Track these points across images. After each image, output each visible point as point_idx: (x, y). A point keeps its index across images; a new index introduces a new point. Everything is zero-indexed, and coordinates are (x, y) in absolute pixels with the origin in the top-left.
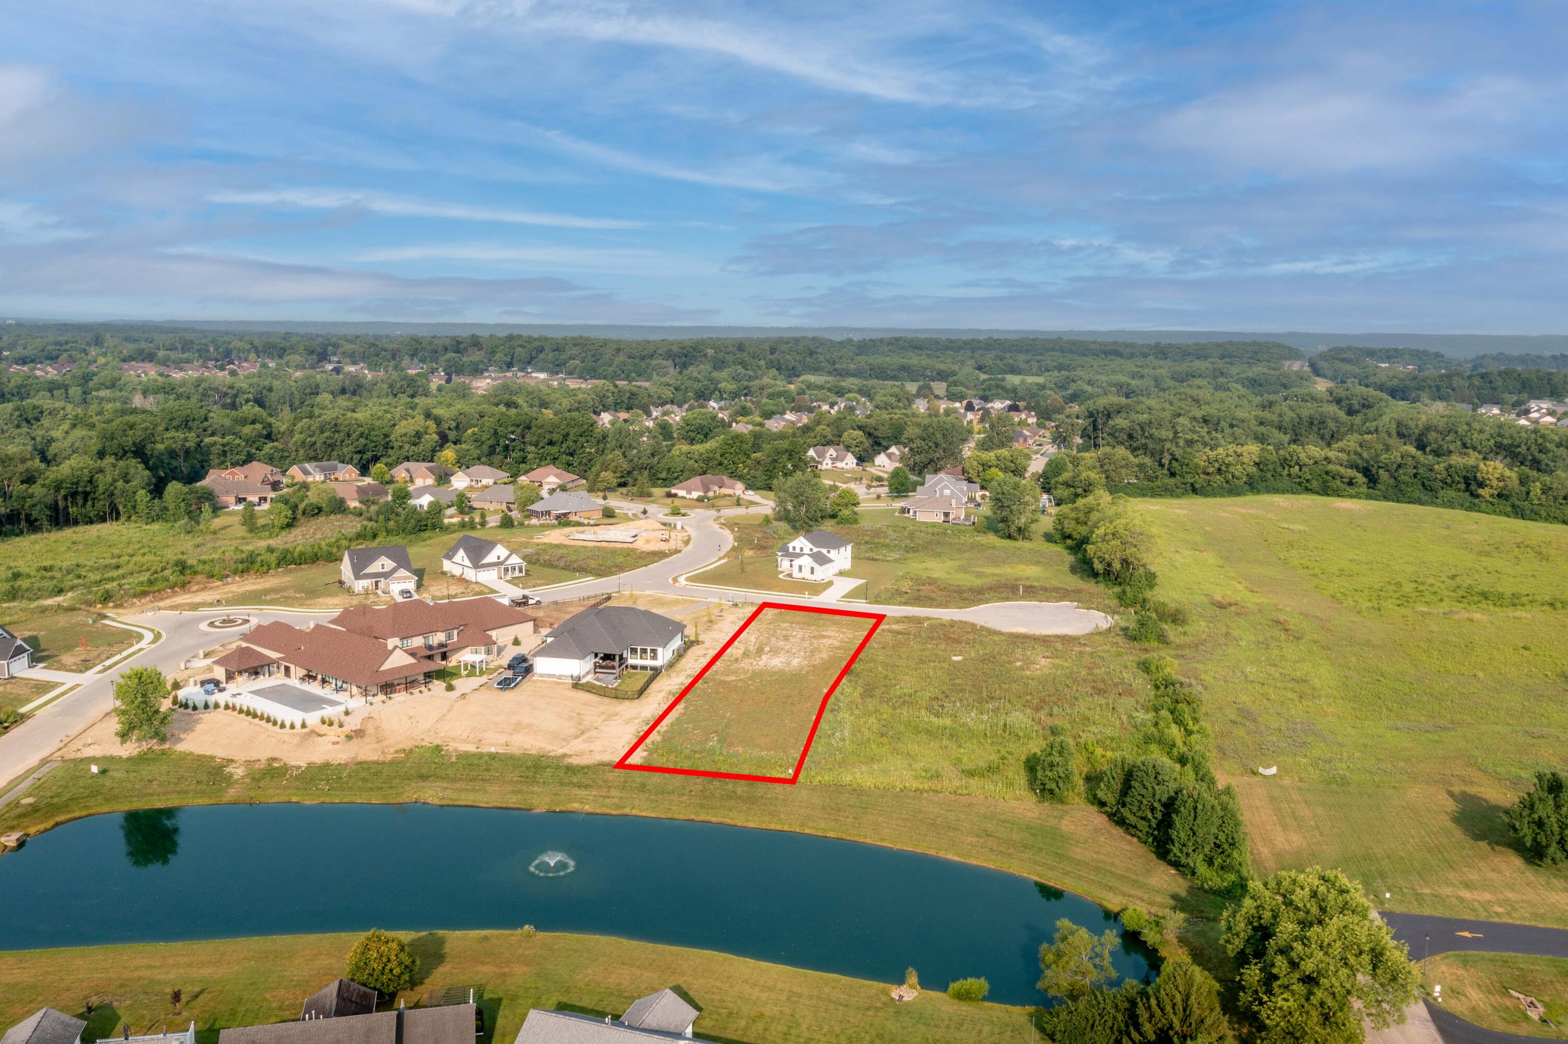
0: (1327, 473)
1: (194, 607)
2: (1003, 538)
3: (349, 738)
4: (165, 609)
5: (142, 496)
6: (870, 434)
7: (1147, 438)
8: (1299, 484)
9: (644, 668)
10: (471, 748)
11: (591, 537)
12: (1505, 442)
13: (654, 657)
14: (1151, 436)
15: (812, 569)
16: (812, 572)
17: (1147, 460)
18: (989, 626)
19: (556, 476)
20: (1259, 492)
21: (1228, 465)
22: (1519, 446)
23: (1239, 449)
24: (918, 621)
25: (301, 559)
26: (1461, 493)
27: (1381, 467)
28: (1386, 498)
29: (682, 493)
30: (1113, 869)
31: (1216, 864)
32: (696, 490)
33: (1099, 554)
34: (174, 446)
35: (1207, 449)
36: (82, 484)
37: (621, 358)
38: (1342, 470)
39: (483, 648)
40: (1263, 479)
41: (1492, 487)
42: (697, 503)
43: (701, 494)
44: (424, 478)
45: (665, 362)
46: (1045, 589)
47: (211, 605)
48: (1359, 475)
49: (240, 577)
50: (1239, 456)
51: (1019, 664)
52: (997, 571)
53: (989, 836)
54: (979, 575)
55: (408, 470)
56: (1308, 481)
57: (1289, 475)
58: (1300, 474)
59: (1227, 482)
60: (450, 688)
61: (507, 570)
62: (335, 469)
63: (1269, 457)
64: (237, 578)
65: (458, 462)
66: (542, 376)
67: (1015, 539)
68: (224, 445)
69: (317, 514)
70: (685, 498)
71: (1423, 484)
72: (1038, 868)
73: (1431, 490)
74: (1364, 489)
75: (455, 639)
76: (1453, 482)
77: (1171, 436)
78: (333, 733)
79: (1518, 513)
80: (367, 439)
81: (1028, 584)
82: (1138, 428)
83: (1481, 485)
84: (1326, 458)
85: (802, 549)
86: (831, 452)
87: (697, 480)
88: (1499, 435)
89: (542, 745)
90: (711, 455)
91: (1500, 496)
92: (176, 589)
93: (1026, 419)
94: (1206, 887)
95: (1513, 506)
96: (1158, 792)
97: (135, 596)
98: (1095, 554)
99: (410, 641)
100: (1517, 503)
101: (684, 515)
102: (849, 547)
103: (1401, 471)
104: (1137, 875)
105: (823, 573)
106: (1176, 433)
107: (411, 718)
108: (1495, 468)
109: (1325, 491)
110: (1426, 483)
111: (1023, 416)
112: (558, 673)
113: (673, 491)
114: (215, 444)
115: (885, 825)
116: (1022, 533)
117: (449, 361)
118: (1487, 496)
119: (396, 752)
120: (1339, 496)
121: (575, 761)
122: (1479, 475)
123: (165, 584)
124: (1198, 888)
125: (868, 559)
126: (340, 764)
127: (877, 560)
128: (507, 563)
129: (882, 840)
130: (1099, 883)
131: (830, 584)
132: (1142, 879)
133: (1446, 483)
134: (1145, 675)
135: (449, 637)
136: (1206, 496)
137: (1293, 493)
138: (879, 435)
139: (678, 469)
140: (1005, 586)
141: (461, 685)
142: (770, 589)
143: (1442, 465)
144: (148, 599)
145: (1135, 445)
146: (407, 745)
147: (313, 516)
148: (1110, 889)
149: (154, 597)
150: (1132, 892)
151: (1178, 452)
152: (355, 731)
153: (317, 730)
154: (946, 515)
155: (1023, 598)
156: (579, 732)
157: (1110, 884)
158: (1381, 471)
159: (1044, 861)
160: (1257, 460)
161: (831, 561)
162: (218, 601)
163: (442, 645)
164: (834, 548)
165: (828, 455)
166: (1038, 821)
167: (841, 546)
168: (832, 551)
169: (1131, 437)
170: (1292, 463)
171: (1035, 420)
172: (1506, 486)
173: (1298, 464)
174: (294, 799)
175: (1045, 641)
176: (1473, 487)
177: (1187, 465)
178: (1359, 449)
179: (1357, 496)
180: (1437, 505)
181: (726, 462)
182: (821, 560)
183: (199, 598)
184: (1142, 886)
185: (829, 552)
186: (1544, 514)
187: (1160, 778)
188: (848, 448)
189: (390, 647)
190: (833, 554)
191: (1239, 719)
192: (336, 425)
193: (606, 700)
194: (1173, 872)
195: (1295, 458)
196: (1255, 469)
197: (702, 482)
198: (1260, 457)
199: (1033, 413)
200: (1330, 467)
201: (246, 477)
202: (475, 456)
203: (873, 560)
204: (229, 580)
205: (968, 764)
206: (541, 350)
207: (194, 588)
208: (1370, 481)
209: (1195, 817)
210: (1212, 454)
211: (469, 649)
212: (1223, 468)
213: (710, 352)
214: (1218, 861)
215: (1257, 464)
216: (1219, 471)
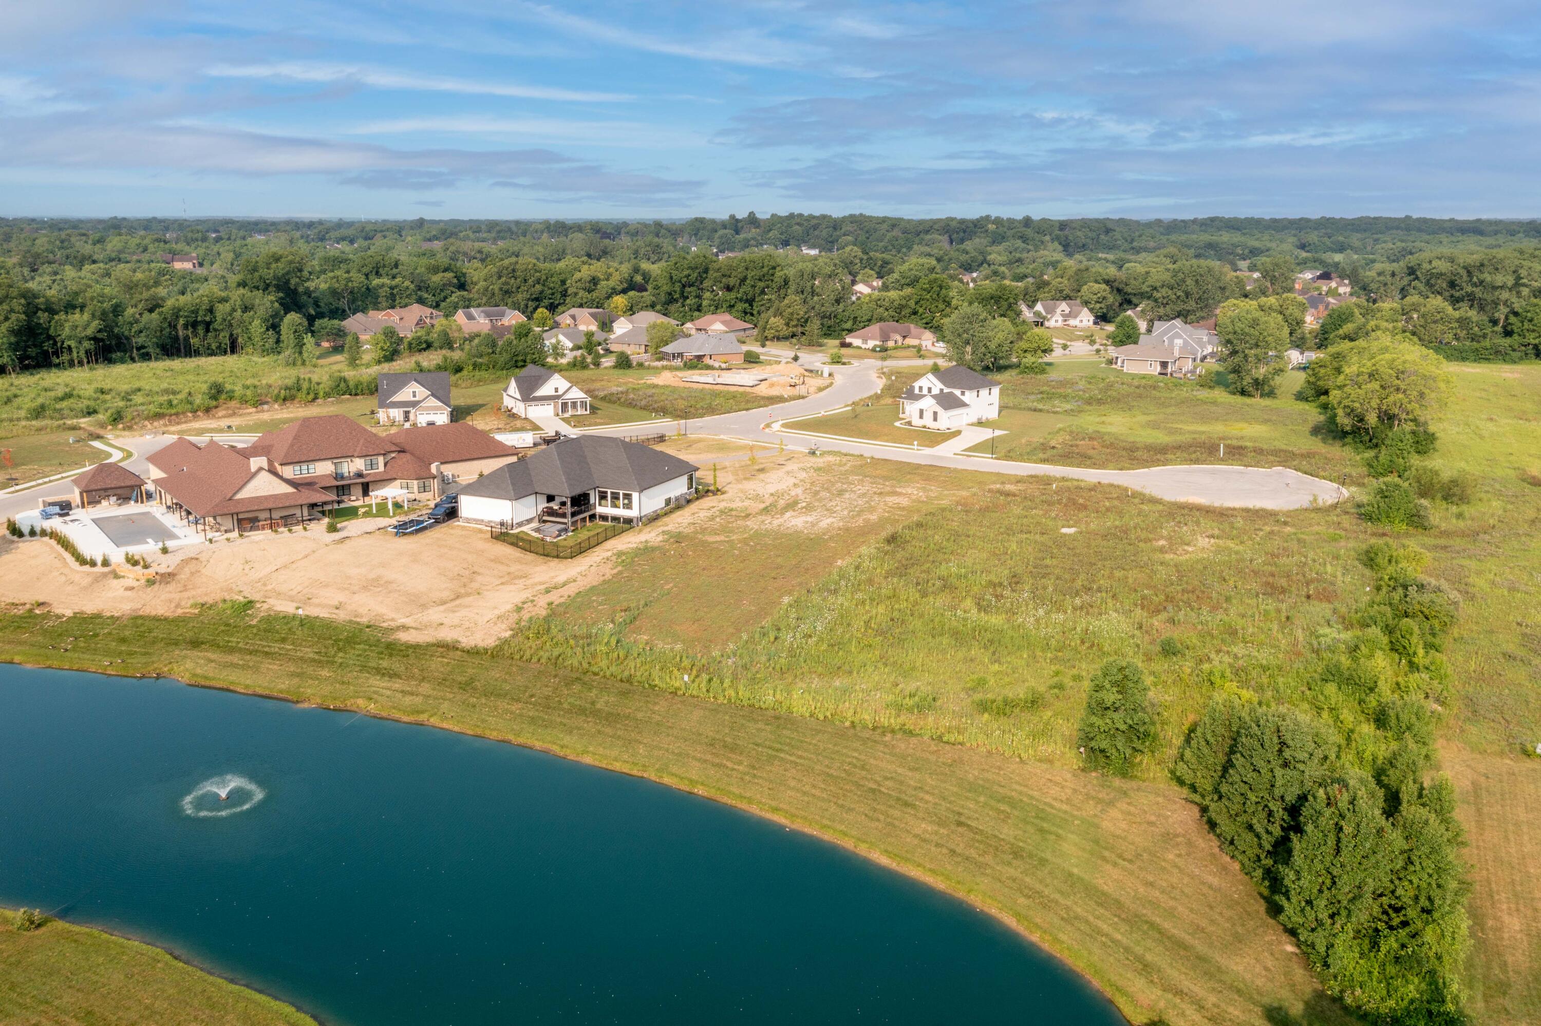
1: (204, 432)
2: (1234, 394)
3: (151, 582)
5: (257, 327)
6: (1119, 291)
7: (1475, 285)
9: (615, 519)
10: (290, 608)
11: (710, 380)
13: (628, 506)
14: (1481, 282)
15: (935, 413)
16: (935, 419)
18: (1147, 491)
19: (723, 323)
24: (1046, 481)
29: (856, 342)
30: (1167, 925)
31: (1384, 949)
32: (874, 338)
33: (1346, 402)
34: (337, 285)
36: (201, 313)
37: (896, 232)
39: (415, 482)
42: (869, 353)
43: (878, 343)
44: (588, 324)
45: (940, 237)
46: (1259, 451)
47: (221, 431)
49: (281, 405)
51: (1162, 542)
52: (1203, 428)
53: (960, 824)
54: (1172, 432)
60: (332, 529)
61: (565, 405)
62: (502, 314)
64: (276, 406)
65: (625, 309)
66: (814, 252)
68: (392, 288)
69: (425, 350)
70: (860, 348)
72: (1022, 900)
75: (381, 468)
77: (1510, 281)
78: (134, 575)
80: (544, 285)
81: (1235, 443)
82: (1464, 273)
85: (929, 390)
86: (1064, 306)
87: (875, 328)
90: (904, 302)
92: (199, 413)
93: (1336, 288)
94: (1349, 1000)
96: (1279, 782)
97: (147, 418)
98: (1340, 403)
99: (311, 466)
101: (844, 364)
102: (996, 391)
104: (1211, 945)
105: (948, 420)
106: (1519, 278)
107: (248, 563)
111: (1333, 284)
112: (487, 518)
113: (848, 340)
114: (383, 285)
115: (793, 783)
116: (1262, 387)
117: (721, 237)
119: (193, 606)
121: (404, 637)
123: (189, 406)
124: (1334, 1000)
125: (1030, 409)
126: (112, 617)
127: (1040, 410)
128: (566, 397)
129: (776, 810)
130: (1127, 949)
131: (958, 433)
134: (1368, 572)
135: (372, 466)
138: (1130, 290)
140: (1202, 445)
141: (352, 527)
142: (875, 438)
145: (1457, 294)
146: (213, 598)
147: (420, 351)
148: (1146, 968)
149: (170, 421)
151: (1519, 304)
152: (162, 575)
153: (117, 570)
154: (1165, 365)
155: (1222, 461)
156: (452, 597)
157: (1149, 957)
159: (1038, 887)
161: (964, 405)
162: (229, 427)
163: (360, 475)
164: (970, 389)
165: (1059, 311)
166: (1065, 807)
167: (983, 386)
168: (967, 393)
169: (1452, 284)
171: (1348, 289)
175: (1222, 514)
177: (1531, 320)
181: (921, 310)
182: (948, 402)
183: (217, 423)
185: (963, 393)
187: (1287, 754)
188: (1086, 303)
189: (253, 470)
190: (969, 397)
191: (1520, 652)
192: (514, 270)
193: (530, 557)
194: (1287, 949)
197: (881, 329)
199: (1346, 282)
202: (649, 303)
203: (1035, 410)
204: (266, 407)
205: (995, 691)
206: (815, 227)
207: (220, 414)
209: (1338, 851)
211: (398, 482)
214: (1388, 943)
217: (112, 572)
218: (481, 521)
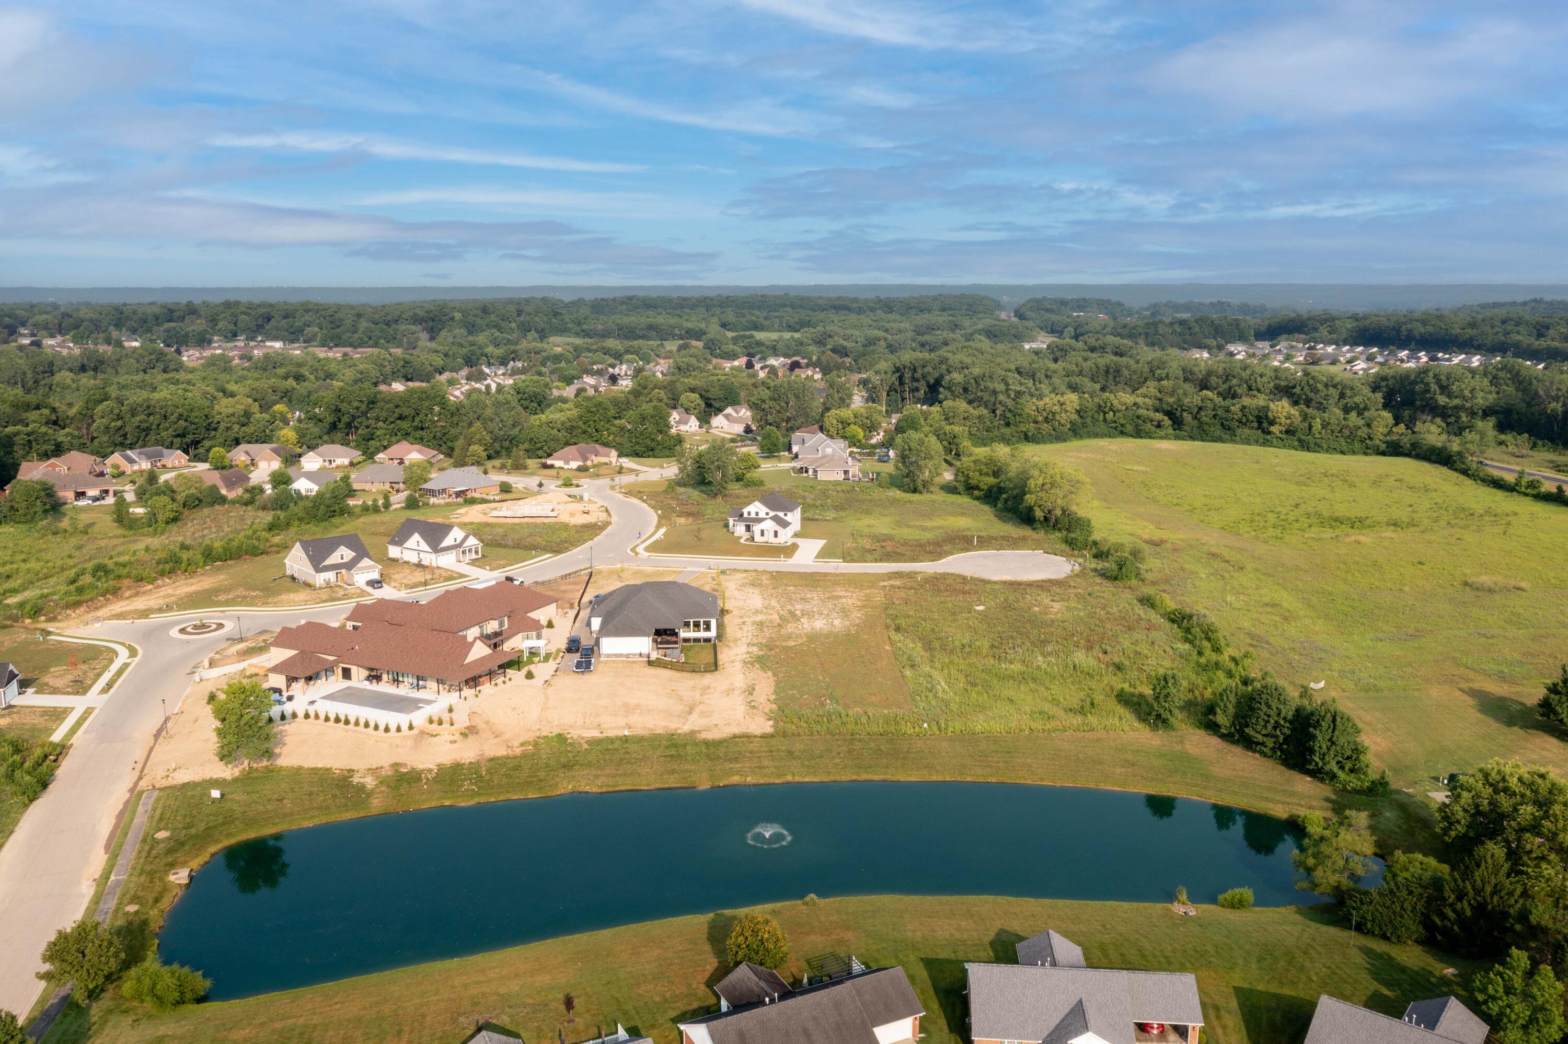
0: (1138, 417)
1: (145, 614)
3: (464, 735)
4: (109, 618)
6: (704, 397)
7: (982, 390)
8: (1115, 428)
9: (697, 640)
10: (595, 734)
11: (511, 514)
12: (1283, 383)
13: (708, 628)
14: (985, 388)
15: (775, 532)
16: (776, 536)
17: (985, 412)
19: (419, 451)
20: (1081, 437)
21: (1054, 414)
22: (1294, 387)
23: (1062, 399)
24: (911, 575)
25: (226, 555)
26: (1254, 431)
27: (1185, 410)
28: (1192, 438)
29: (558, 463)
30: (1258, 783)
32: (574, 459)
35: (1034, 400)
38: (1152, 414)
40: (1084, 425)
41: (1281, 424)
42: (578, 473)
43: (581, 463)
44: (269, 460)
46: (994, 538)
47: (160, 610)
48: (1166, 418)
49: (170, 578)
50: (1062, 405)
51: (1037, 609)
53: (1133, 765)
55: (247, 453)
56: (1122, 425)
57: (1105, 420)
58: (1116, 419)
59: (1054, 430)
60: (530, 676)
61: (464, 552)
62: (161, 455)
63: (1088, 405)
64: (167, 580)
65: (298, 442)
66: (278, 345)
67: (921, 493)
68: (28, 434)
70: (562, 468)
71: (1222, 424)
73: (1229, 429)
74: (1171, 431)
76: (1248, 421)
77: (1002, 388)
78: (446, 732)
79: (1304, 446)
80: (186, 420)
82: (973, 381)
83: (1272, 423)
84: (1135, 404)
85: (757, 514)
86: (675, 414)
87: (572, 450)
88: (1276, 378)
89: (665, 724)
90: (574, 424)
91: (1287, 432)
93: (812, 376)
95: (1300, 440)
96: (1283, 710)
100: (1303, 437)
101: (577, 486)
102: (799, 510)
103: (1203, 414)
104: (1281, 785)
105: (785, 536)
106: (1007, 384)
107: (514, 709)
108: (1283, 407)
109: (1138, 433)
110: (1225, 423)
111: (810, 373)
112: (625, 652)
113: (549, 462)
114: (17, 434)
116: (925, 487)
117: (168, 331)
118: (1278, 433)
119: (522, 745)
120: (1151, 438)
122: (1270, 414)
124: (1344, 791)
125: (810, 519)
126: (472, 763)
127: (816, 520)
128: (464, 545)
130: (1254, 795)
131: (795, 546)
132: (1287, 788)
133: (1241, 422)
134: (1154, 611)
135: (501, 625)
136: (1038, 443)
137: (1110, 437)
139: (542, 440)
140: (957, 537)
143: (1237, 406)
144: (82, 610)
145: (972, 397)
146: (530, 736)
147: (194, 507)
148: (1267, 799)
149: (88, 607)
150: (1288, 800)
151: (1010, 403)
152: (469, 728)
153: (427, 731)
154: (846, 472)
156: (688, 708)
157: (1264, 795)
158: (1185, 414)
160: (1078, 408)
161: (788, 523)
163: (496, 634)
164: (788, 511)
165: (673, 419)
166: (1165, 748)
167: (793, 509)
169: (966, 390)
170: (1107, 409)
172: (1292, 423)
173: (1112, 410)
174: (447, 803)
176: (1265, 425)
177: (1019, 415)
178: (1158, 395)
179: (1166, 437)
180: (1236, 442)
181: (590, 430)
182: (781, 523)
183: (140, 604)
184: (1293, 794)
185: (786, 515)
186: (1325, 446)
188: (688, 410)
189: (470, 638)
190: (789, 517)
193: (686, 674)
194: (1309, 779)
195: (1109, 404)
196: (1076, 417)
197: (578, 451)
198: (1080, 405)
199: (818, 370)
200: (1141, 412)
201: (69, 469)
202: (317, 434)
204: (160, 582)
205: (1065, 703)
206: (268, 317)
208: (1174, 423)
210: (1041, 404)
212: (1050, 417)
213: (458, 316)
214: (1348, 765)
215: (1078, 412)
216: (1046, 420)
217: (422, 733)
218: (621, 655)
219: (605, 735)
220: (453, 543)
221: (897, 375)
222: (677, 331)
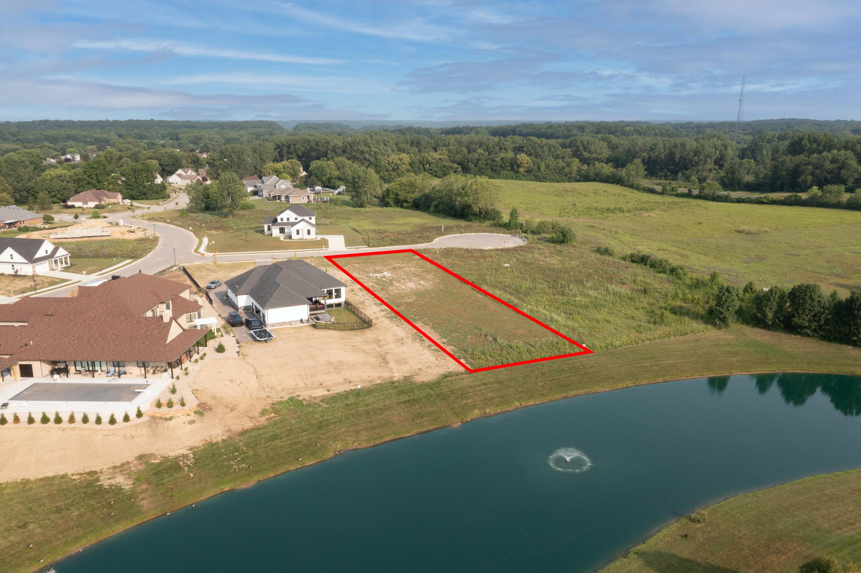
0: (444, 166)
3: (202, 413)
7: (355, 151)
8: (432, 173)
13: (338, 296)
15: (309, 231)
16: (309, 234)
21: (398, 165)
22: (523, 147)
23: (400, 157)
26: (509, 172)
27: (469, 162)
35: (385, 157)
38: (450, 164)
41: (523, 167)
43: (97, 203)
48: (459, 166)
50: (401, 160)
56: (435, 172)
57: (425, 169)
58: (431, 168)
59: (398, 175)
60: (221, 349)
61: (56, 261)
63: (414, 160)
70: (83, 207)
71: (491, 168)
73: (496, 171)
76: (505, 166)
79: (538, 179)
82: (348, 146)
83: (519, 166)
84: (440, 159)
85: (288, 219)
87: (88, 193)
91: (527, 172)
95: (535, 176)
98: (474, 201)
100: (536, 174)
103: (480, 163)
106: (369, 147)
107: (231, 381)
108: (524, 158)
110: (493, 168)
112: (287, 320)
113: (69, 203)
118: (522, 172)
119: (262, 414)
122: (517, 162)
128: (56, 256)
133: (502, 167)
143: (499, 158)
146: (264, 405)
152: (201, 405)
153: (159, 415)
158: (470, 164)
160: (410, 162)
169: (344, 151)
170: (425, 163)
172: (530, 166)
173: (428, 163)
176: (515, 168)
178: (450, 154)
180: (501, 178)
186: (548, 178)
195: (425, 159)
196: (410, 167)
198: (410, 160)
200: (444, 163)
208: (464, 169)
210: (390, 159)
212: (396, 167)
215: (410, 164)
216: (394, 170)
217: (153, 418)
218: (284, 323)
219: (332, 392)
220: (45, 254)
221: (278, 150)
222: (88, 139)
